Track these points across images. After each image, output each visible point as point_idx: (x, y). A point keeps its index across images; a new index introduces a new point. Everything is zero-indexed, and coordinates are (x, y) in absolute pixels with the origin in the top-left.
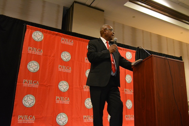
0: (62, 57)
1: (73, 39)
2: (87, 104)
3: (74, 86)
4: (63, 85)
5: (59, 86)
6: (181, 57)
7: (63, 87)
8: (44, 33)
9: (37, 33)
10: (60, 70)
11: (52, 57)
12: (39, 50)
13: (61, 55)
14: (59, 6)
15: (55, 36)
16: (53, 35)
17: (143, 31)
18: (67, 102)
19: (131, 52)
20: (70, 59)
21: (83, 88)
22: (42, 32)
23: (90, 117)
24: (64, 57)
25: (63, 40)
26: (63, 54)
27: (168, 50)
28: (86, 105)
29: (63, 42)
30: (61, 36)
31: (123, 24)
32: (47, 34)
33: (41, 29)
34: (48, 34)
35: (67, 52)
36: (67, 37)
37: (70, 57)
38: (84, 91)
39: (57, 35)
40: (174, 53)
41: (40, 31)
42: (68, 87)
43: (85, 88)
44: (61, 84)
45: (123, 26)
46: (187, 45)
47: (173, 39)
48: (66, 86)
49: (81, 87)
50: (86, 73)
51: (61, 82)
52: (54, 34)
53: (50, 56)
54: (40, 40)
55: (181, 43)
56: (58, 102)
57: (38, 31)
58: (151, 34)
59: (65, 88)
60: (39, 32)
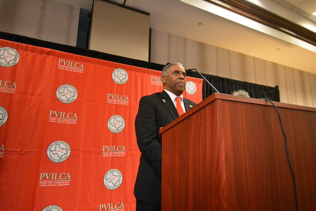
0: (58, 96)
1: (84, 61)
2: (109, 180)
3: (81, 149)
4: (58, 149)
5: (48, 152)
6: (277, 87)
7: (58, 153)
8: (21, 51)
9: (6, 52)
10: (52, 120)
11: (38, 96)
12: (9, 84)
13: (57, 92)
14: (71, 8)
15: (43, 56)
16: (40, 54)
17: (217, 48)
18: (63, 182)
19: (194, 82)
20: (75, 98)
21: (102, 152)
22: (17, 48)
23: (114, 205)
24: (63, 94)
25: (62, 64)
26: (62, 90)
27: (256, 77)
28: (105, 184)
29: (63, 67)
30: (58, 56)
31: (185, 38)
32: (28, 52)
33: (13, 44)
34: (30, 53)
35: (69, 86)
36: (71, 58)
37: (77, 95)
38: (104, 156)
39: (48, 53)
40: (266, 80)
41: (12, 47)
42: (69, 152)
43: (106, 150)
44: (53, 148)
45: (185, 41)
46: (284, 69)
47: (264, 60)
48: (65, 152)
49: (98, 150)
50: (108, 124)
51: (53, 144)
52: (42, 52)
53: (32, 94)
54: (12, 64)
55: (275, 66)
56: (43, 184)
57: (7, 48)
58: (229, 53)
59: (60, 154)
60: (10, 48)
